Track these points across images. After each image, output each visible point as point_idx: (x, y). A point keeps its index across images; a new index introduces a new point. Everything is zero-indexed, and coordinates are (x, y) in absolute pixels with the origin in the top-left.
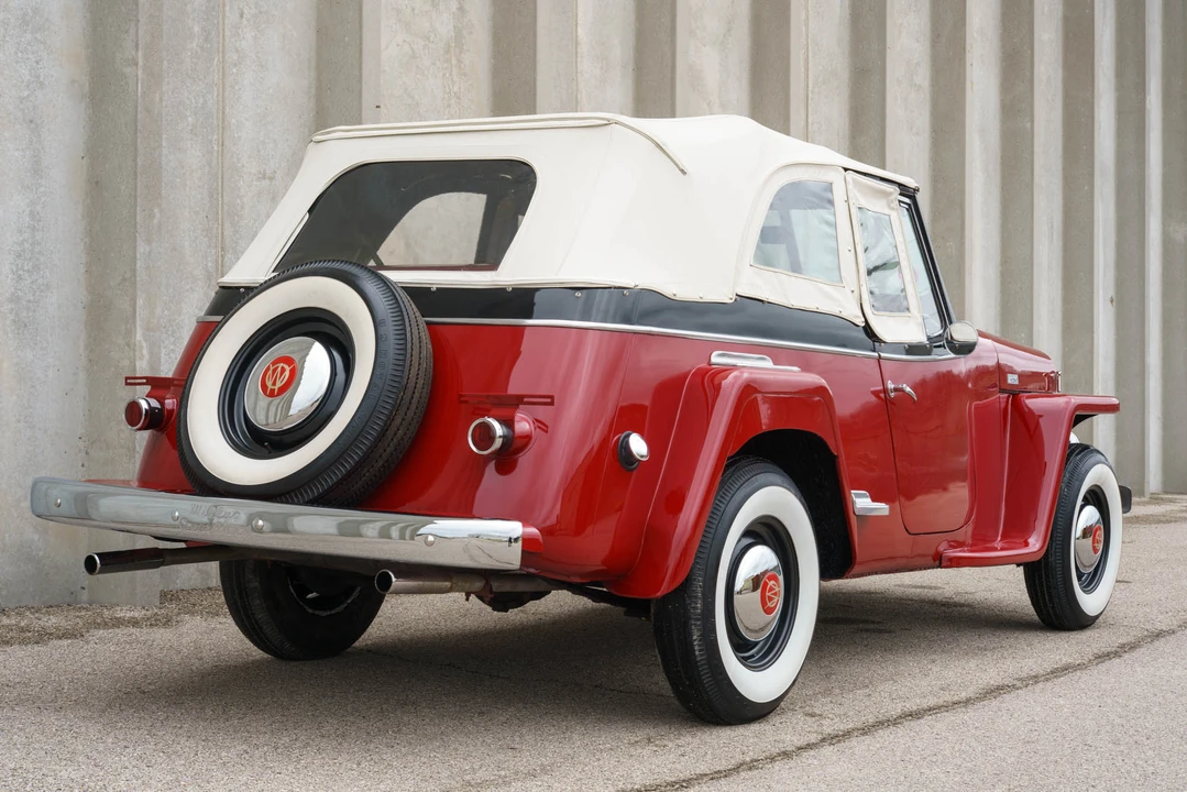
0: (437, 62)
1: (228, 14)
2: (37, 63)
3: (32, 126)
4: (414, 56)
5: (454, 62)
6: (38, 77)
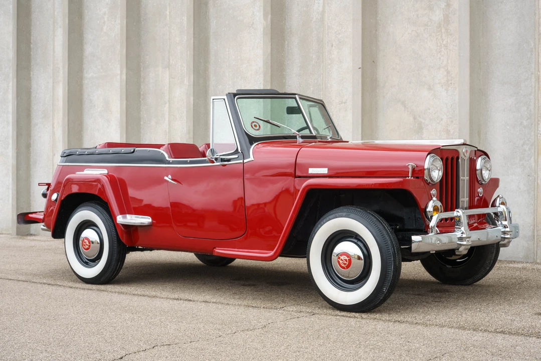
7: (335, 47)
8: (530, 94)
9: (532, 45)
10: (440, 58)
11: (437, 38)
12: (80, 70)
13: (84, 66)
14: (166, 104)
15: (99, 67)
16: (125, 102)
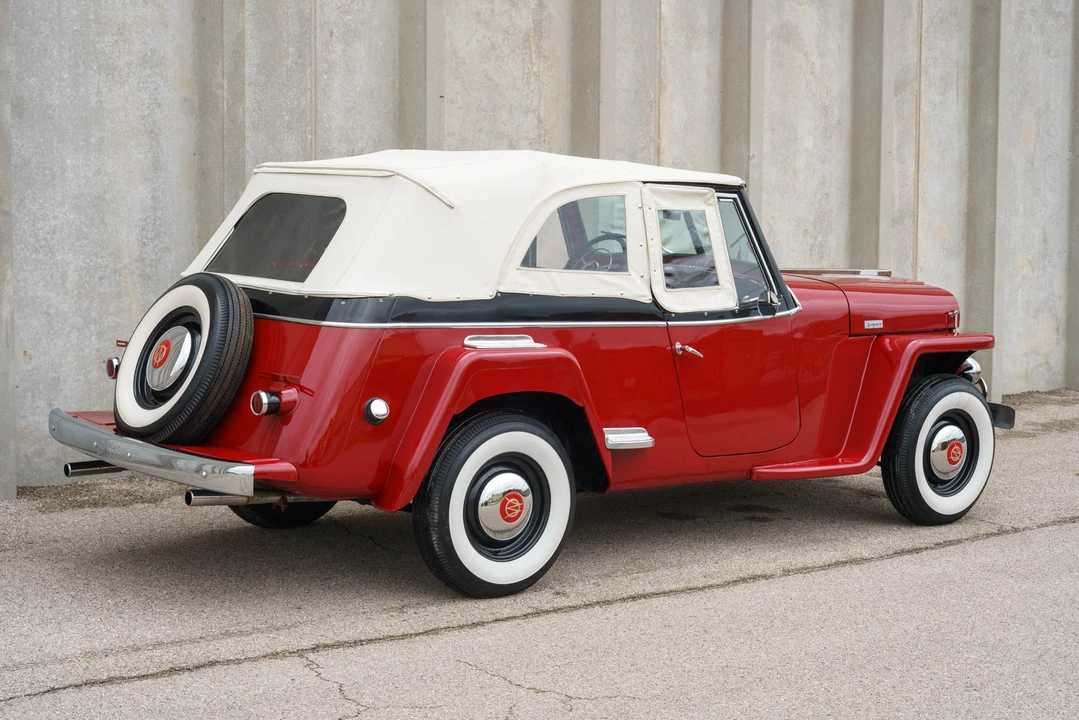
0: (517, 50)
1: (319, 35)
2: (156, 89)
3: (153, 135)
4: (494, 48)
5: (533, 47)
6: (157, 100)
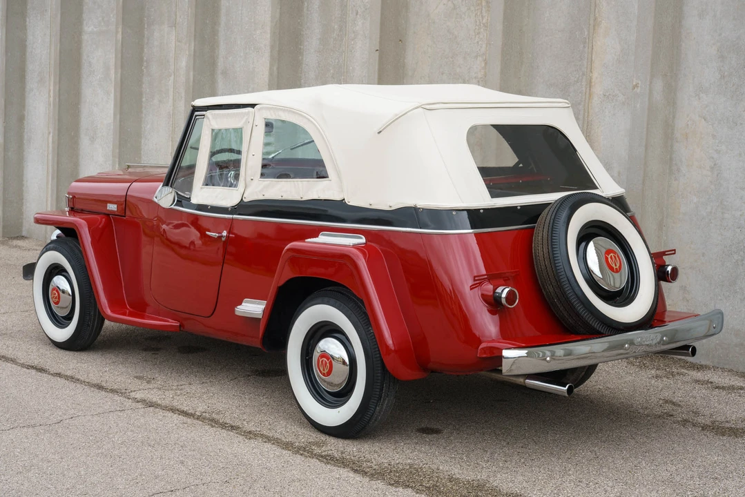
0: (472, 8)
4: (455, 8)
7: (360, 15)
8: (579, 104)
9: (586, 33)
10: (478, 42)
11: (476, 14)
12: (79, 22)
13: (84, 16)
14: (170, 76)
15: (100, 19)
16: (120, 71)
